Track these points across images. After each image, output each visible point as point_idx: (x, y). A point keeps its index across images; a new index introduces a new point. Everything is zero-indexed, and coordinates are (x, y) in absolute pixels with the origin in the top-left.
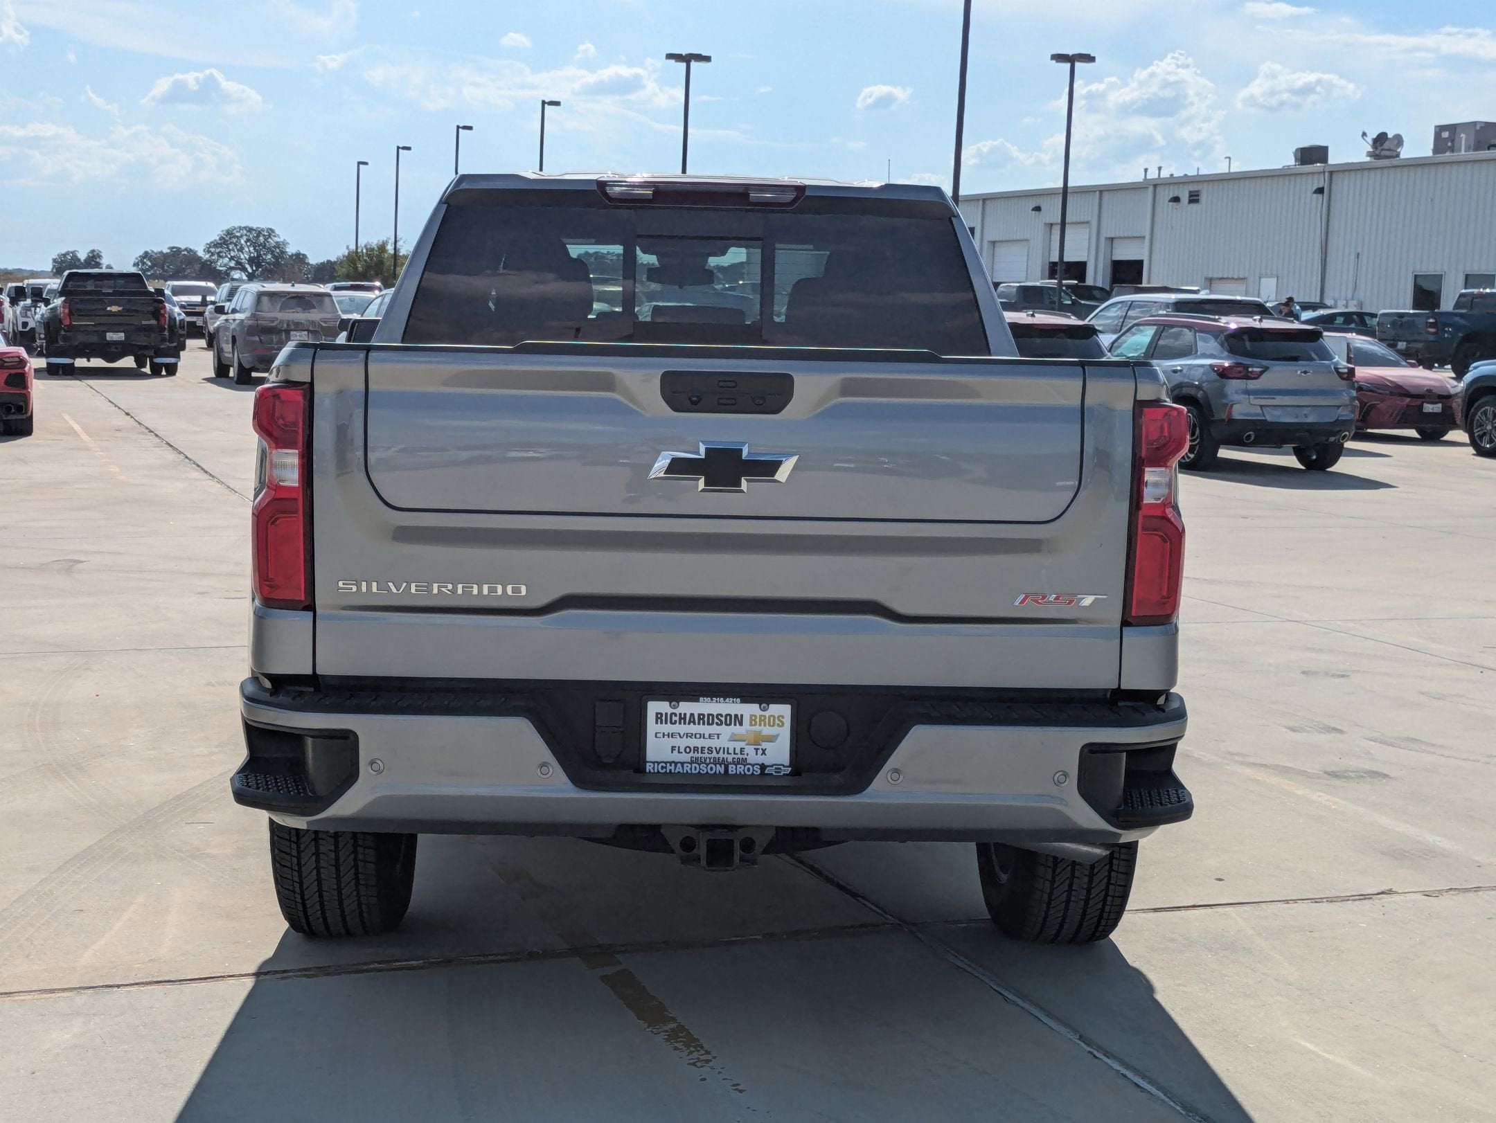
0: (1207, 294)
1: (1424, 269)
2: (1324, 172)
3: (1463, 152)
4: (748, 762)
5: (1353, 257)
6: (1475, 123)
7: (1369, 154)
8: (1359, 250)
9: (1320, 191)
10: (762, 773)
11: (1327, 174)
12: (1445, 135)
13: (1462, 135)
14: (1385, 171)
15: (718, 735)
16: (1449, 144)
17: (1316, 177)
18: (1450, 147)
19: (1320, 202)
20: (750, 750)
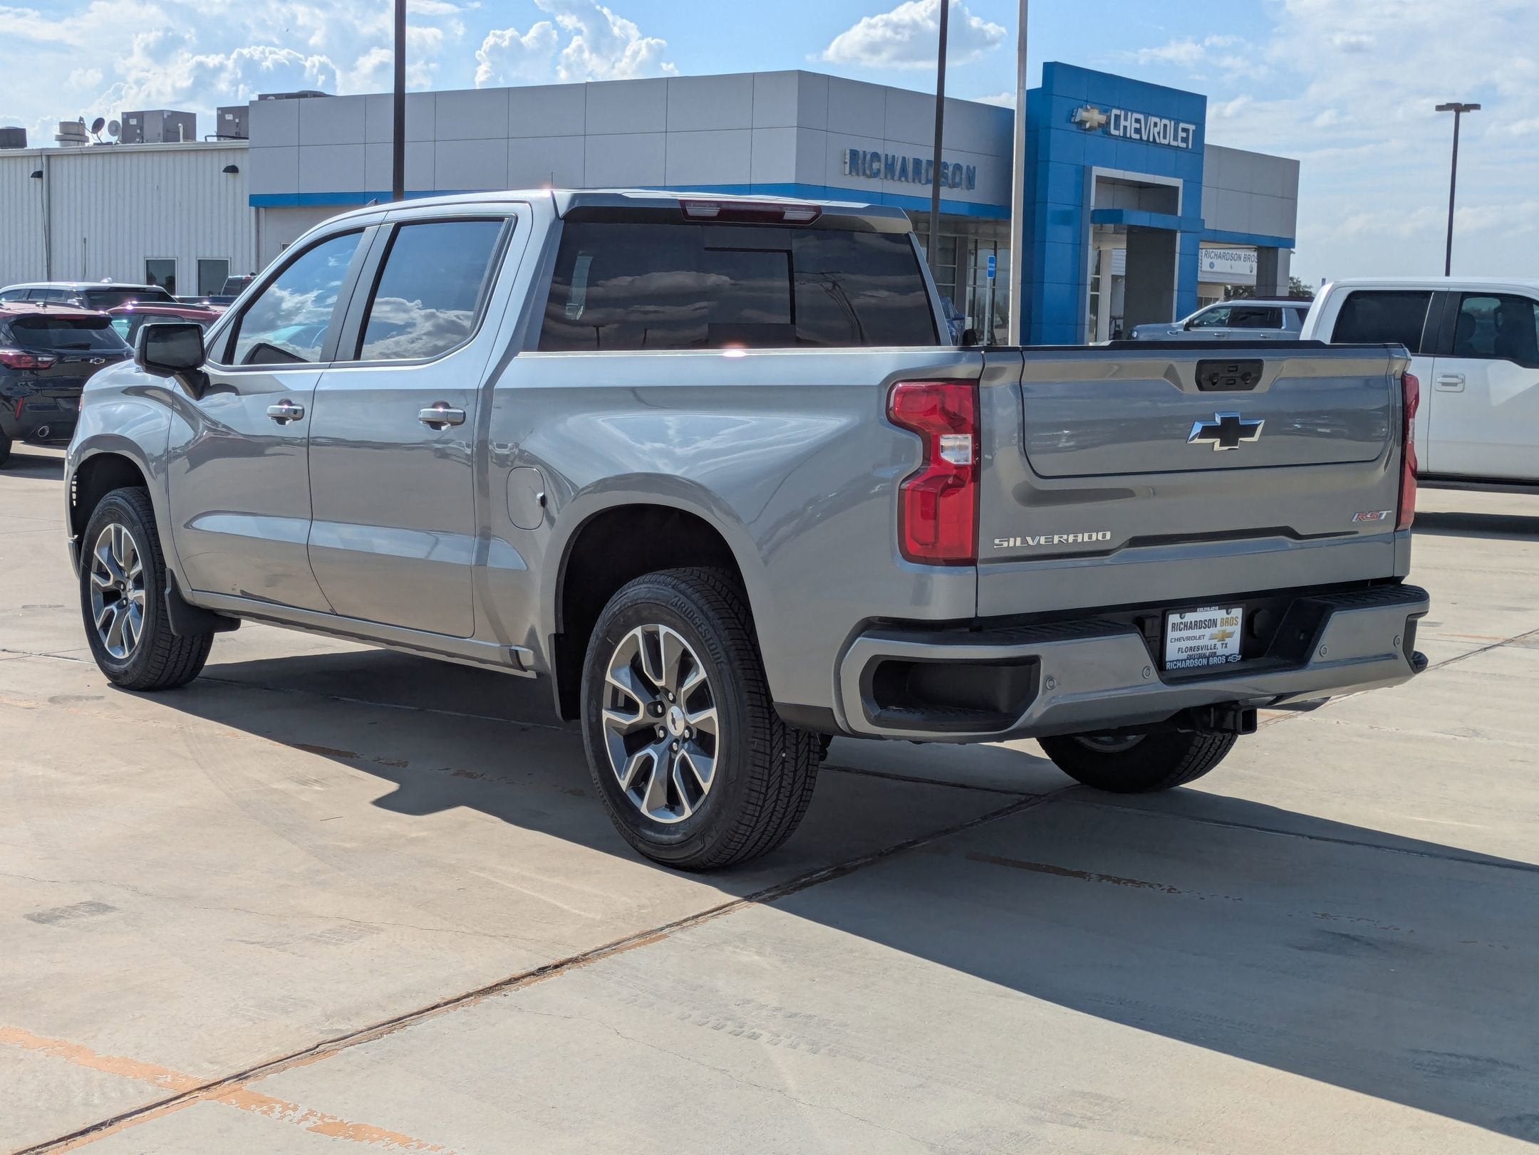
0: (109, 283)
1: (156, 254)
2: (41, 156)
3: (182, 141)
4: (1217, 654)
5: (79, 243)
6: (162, 112)
7: (59, 139)
8: (86, 236)
9: (38, 175)
10: (1227, 662)
11: (44, 158)
12: (133, 122)
13: (180, 125)
14: (107, 157)
15: (1204, 636)
16: (138, 131)
17: (32, 160)
18: (139, 134)
19: (39, 187)
20: (1219, 645)
